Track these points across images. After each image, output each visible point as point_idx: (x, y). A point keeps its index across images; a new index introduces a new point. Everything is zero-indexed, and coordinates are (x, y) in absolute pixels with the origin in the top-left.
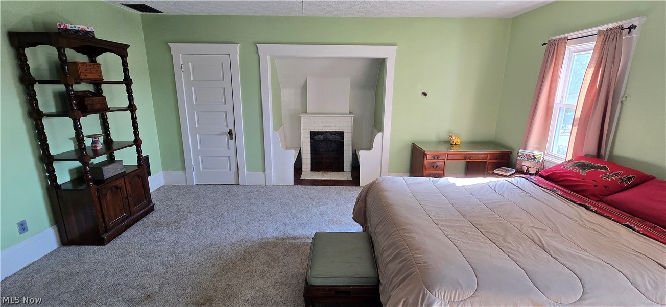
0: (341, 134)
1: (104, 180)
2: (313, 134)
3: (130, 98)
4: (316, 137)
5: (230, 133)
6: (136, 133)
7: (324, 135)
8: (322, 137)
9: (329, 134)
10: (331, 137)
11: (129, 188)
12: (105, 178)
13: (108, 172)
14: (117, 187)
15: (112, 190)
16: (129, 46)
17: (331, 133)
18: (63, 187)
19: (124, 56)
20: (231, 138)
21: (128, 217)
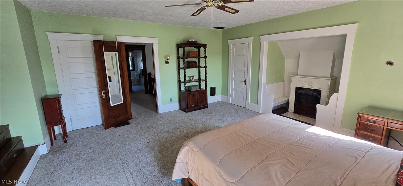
0: (319, 92)
1: (191, 91)
2: (298, 89)
3: (206, 63)
4: (299, 91)
5: (245, 81)
6: (206, 77)
7: (305, 90)
8: (303, 92)
9: (309, 91)
10: (310, 93)
11: (198, 96)
12: (192, 91)
13: (193, 89)
14: (194, 95)
15: (192, 95)
16: (207, 44)
17: (311, 90)
18: (182, 91)
19: (205, 48)
20: (245, 84)
21: (196, 107)
